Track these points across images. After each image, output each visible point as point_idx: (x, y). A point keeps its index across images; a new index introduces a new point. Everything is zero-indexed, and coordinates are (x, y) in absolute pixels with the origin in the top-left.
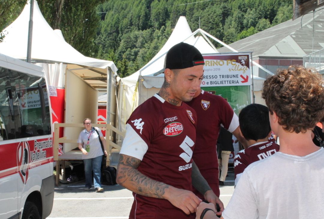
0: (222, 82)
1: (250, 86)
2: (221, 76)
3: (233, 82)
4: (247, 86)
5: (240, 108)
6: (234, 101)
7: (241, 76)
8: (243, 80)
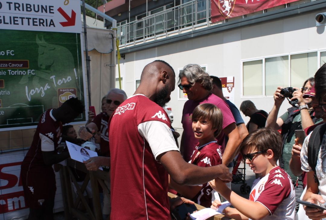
0: (14, 20)
1: (79, 34)
2: (12, 6)
3: (43, 23)
4: (74, 34)
5: (59, 84)
6: (43, 67)
7: (60, 10)
8: (65, 20)
